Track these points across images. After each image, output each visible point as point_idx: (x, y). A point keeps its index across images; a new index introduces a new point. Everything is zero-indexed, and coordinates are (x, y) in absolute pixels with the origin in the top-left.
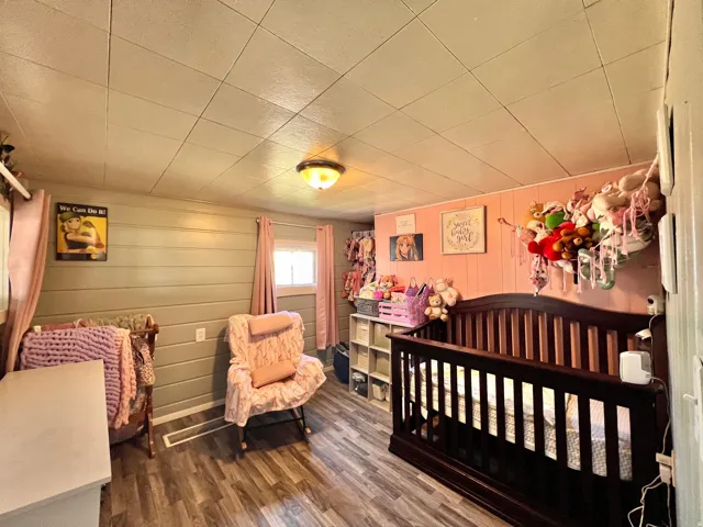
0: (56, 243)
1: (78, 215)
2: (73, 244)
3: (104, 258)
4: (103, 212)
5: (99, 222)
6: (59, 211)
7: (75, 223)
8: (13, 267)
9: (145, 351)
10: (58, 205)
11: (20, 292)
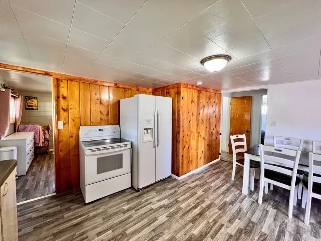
0: (25, 106)
1: (30, 99)
2: (29, 106)
3: (37, 109)
4: (36, 98)
5: (35, 101)
6: (25, 98)
7: (29, 101)
8: (16, 111)
9: (46, 132)
10: (25, 97)
11: (17, 117)
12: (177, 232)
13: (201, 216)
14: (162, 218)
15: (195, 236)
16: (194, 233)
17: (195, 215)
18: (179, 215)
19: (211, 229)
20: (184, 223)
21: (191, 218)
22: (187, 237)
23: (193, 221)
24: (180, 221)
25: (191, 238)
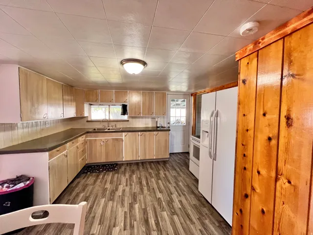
12: (145, 198)
13: (145, 220)
14: (159, 195)
15: (135, 204)
16: (137, 205)
17: (149, 216)
18: (156, 206)
19: (130, 217)
20: (147, 204)
21: (148, 212)
22: (138, 200)
23: (145, 211)
24: (150, 203)
25: (135, 201)
